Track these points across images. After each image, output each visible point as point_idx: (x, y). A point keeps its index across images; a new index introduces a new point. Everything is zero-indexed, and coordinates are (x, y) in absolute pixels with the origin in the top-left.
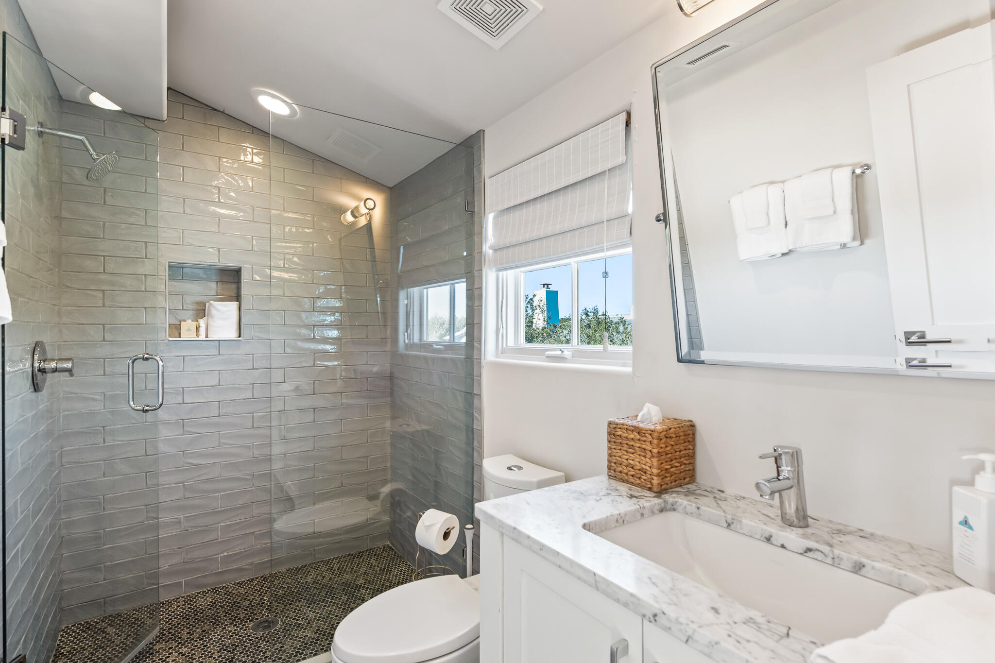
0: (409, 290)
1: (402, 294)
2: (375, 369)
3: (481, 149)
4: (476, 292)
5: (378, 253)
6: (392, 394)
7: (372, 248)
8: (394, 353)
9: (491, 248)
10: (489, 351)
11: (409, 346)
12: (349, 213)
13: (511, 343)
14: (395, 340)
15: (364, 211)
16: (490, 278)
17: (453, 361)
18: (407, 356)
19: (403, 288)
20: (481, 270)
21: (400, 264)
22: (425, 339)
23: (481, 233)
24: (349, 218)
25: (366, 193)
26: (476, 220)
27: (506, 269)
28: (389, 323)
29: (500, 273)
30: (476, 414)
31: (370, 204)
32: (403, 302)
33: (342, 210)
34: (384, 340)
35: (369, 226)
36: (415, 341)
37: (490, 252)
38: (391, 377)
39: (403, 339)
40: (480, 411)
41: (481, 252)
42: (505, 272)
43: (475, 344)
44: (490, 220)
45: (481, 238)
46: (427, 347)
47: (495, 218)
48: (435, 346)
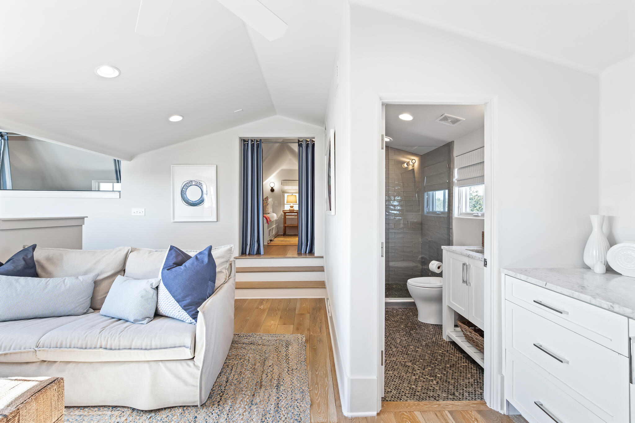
0: (428, 192)
1: (426, 194)
2: (415, 221)
3: (453, 148)
4: (451, 194)
5: (416, 179)
6: (422, 230)
7: (414, 177)
8: (423, 215)
9: (456, 180)
10: (456, 213)
11: (429, 213)
12: (406, 164)
13: (464, 211)
14: (423, 210)
15: (411, 163)
16: (456, 190)
17: (443, 217)
18: (427, 216)
19: (426, 192)
20: (453, 187)
21: (425, 183)
22: (434, 210)
23: (453, 175)
24: (405, 165)
25: (413, 158)
26: (451, 170)
27: (461, 187)
28: (421, 204)
29: (460, 188)
30: (451, 235)
31: (414, 161)
32: (426, 197)
33: (404, 162)
34: (418, 211)
35: (413, 170)
36: (430, 211)
37: (456, 181)
38: (422, 224)
39: (426, 210)
40: (452, 233)
41: (453, 181)
42: (461, 188)
43: (451, 212)
44: (456, 171)
45: (453, 177)
46: (435, 213)
47: (458, 170)
48: (438, 213)
